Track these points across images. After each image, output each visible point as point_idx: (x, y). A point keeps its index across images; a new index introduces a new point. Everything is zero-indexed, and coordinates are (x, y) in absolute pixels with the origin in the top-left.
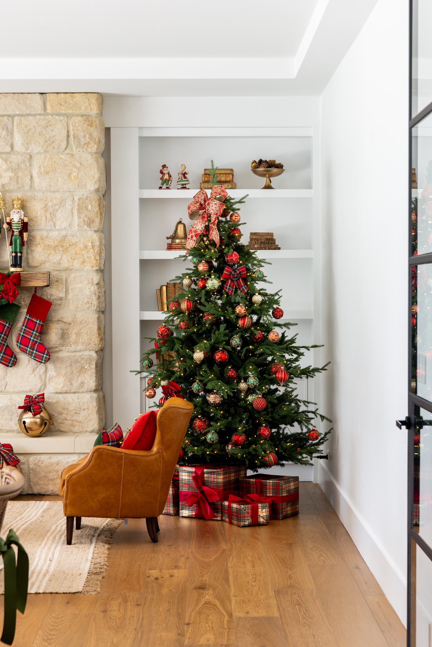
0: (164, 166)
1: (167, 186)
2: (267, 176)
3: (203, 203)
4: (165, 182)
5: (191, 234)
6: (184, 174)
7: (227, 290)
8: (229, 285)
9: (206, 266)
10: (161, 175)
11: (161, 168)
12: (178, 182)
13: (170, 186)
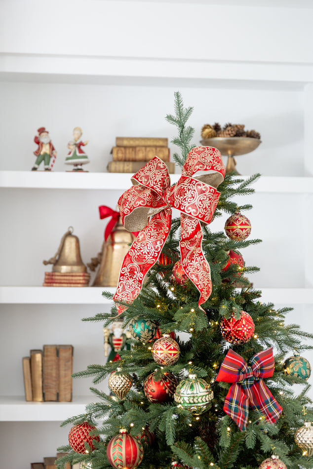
0: (42, 130)
1: (47, 167)
2: (229, 152)
3: (158, 189)
4: (44, 159)
5: (130, 265)
6: (79, 145)
7: (233, 415)
8: (235, 399)
9: (174, 349)
10: (36, 147)
11: (37, 134)
12: (68, 159)
13: (52, 166)
